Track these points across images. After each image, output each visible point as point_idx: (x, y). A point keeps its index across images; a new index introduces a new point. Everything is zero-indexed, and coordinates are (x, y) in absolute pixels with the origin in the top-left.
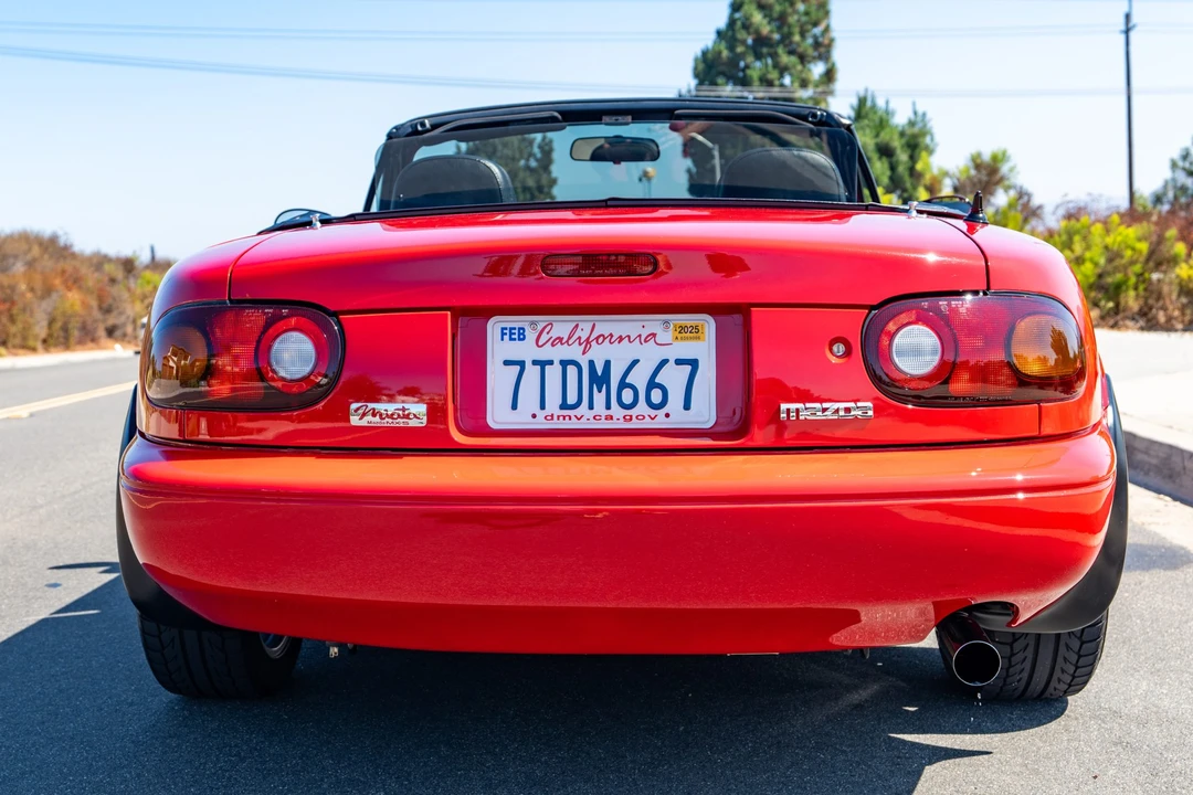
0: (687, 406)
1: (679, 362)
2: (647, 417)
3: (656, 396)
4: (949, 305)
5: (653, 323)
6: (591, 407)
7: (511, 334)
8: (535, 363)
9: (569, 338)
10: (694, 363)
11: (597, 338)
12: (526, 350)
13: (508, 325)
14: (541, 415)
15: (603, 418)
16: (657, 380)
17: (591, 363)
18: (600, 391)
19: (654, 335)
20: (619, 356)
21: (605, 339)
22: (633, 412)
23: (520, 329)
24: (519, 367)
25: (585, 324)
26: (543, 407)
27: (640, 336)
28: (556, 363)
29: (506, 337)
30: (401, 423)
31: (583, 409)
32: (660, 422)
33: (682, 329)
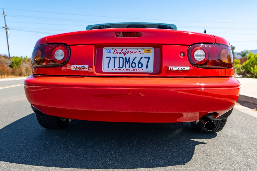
0: (147, 68)
1: (145, 58)
2: (138, 70)
3: (140, 65)
4: (207, 46)
5: (140, 49)
6: (125, 67)
7: (108, 51)
8: (113, 57)
9: (121, 52)
10: (149, 58)
11: (127, 52)
12: (111, 55)
13: (107, 49)
14: (114, 69)
15: (128, 70)
16: (141, 62)
17: (126, 58)
18: (127, 64)
19: (140, 52)
20: (132, 56)
21: (129, 52)
22: (135, 69)
23: (110, 50)
24: (109, 58)
25: (124, 49)
26: (115, 67)
27: (137, 52)
28: (118, 58)
29: (107, 52)
30: (83, 70)
31: (124, 68)
32: (141, 71)
33: (146, 50)
